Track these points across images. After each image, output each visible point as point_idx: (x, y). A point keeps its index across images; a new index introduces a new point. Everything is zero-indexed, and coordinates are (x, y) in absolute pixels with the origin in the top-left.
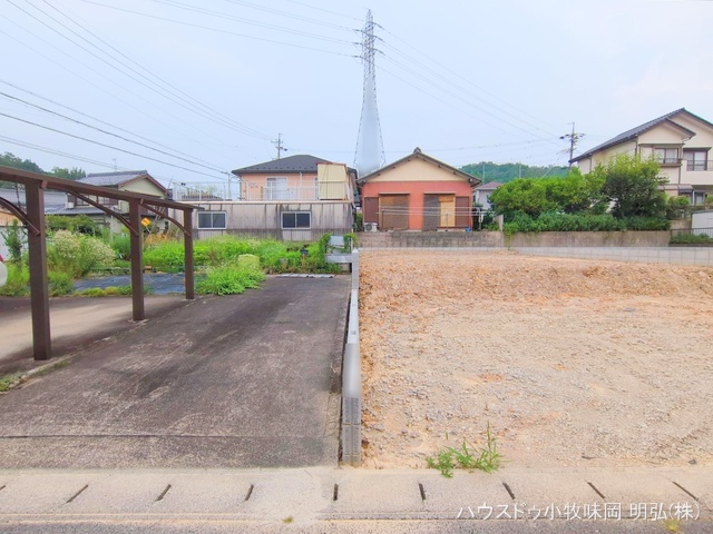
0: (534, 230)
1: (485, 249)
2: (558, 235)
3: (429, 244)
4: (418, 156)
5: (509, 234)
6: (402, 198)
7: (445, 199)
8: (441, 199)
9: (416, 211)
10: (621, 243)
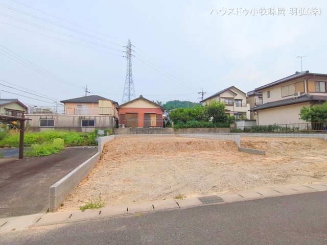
0: (184, 127)
1: (167, 134)
2: (194, 129)
3: (145, 133)
4: (141, 98)
5: (176, 129)
6: (135, 115)
7: (152, 115)
8: (151, 115)
9: (141, 120)
10: (215, 132)
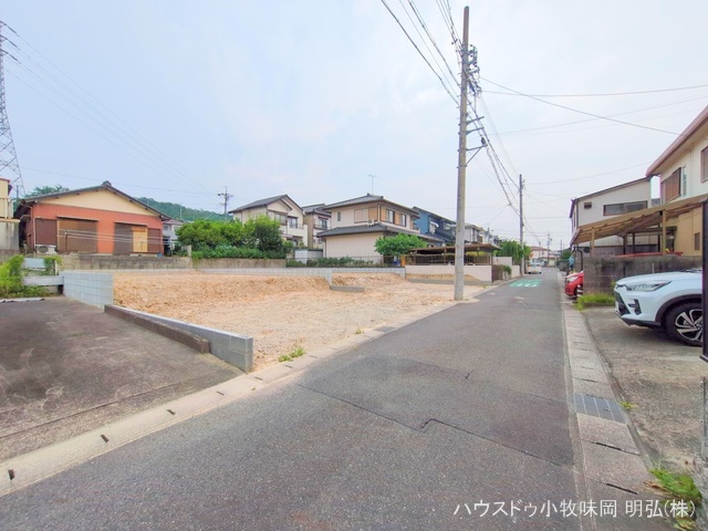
0: (214, 257)
1: (177, 270)
2: (230, 260)
3: (125, 267)
4: (107, 188)
5: (196, 259)
6: (90, 224)
7: (138, 229)
8: (133, 228)
9: (105, 238)
10: (264, 266)
